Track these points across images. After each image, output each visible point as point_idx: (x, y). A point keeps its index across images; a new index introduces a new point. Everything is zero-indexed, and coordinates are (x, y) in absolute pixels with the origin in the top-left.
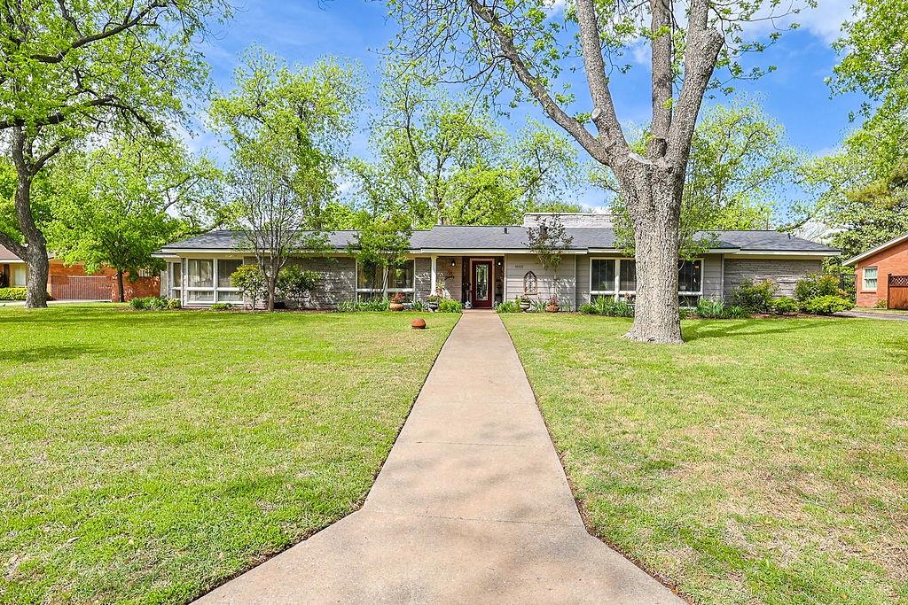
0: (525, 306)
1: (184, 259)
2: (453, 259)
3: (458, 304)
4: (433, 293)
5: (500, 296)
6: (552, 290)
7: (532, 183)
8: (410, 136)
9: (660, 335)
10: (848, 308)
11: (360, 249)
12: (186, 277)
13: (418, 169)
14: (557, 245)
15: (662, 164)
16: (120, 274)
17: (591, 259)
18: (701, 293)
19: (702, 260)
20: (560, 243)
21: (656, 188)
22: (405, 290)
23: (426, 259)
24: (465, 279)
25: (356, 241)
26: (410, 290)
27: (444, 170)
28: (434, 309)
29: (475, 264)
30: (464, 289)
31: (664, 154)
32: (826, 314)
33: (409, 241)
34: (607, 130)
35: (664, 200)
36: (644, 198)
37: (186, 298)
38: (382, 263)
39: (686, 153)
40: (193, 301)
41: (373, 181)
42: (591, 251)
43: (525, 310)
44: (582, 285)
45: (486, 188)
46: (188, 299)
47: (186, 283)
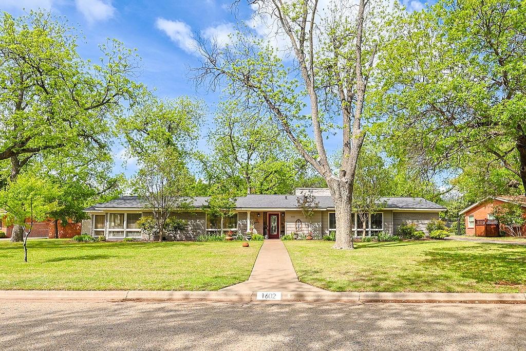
0: (296, 237)
1: (107, 213)
2: (258, 213)
3: (262, 236)
4: (249, 231)
5: (283, 232)
6: (309, 229)
7: (301, 168)
8: (231, 141)
9: (345, 246)
10: (448, 236)
11: (209, 207)
12: (108, 223)
13: (236, 159)
14: (311, 206)
15: (344, 180)
16: (56, 221)
17: (329, 212)
18: (382, 229)
19: (383, 213)
20: (313, 205)
21: (341, 189)
22: (232, 230)
23: (244, 213)
24: (265, 223)
25: (207, 204)
26: (235, 229)
27: (251, 160)
28: (249, 239)
29: (270, 215)
30: (264, 229)
31: (345, 176)
32: (437, 239)
33: (235, 203)
34: (323, 166)
35: (345, 194)
36: (337, 193)
37: (107, 235)
38: (221, 215)
39: (353, 175)
40: (111, 237)
41: (208, 165)
42: (328, 209)
43: (296, 239)
44: (324, 226)
45: (275, 172)
46: (109, 236)
47: (108, 226)
